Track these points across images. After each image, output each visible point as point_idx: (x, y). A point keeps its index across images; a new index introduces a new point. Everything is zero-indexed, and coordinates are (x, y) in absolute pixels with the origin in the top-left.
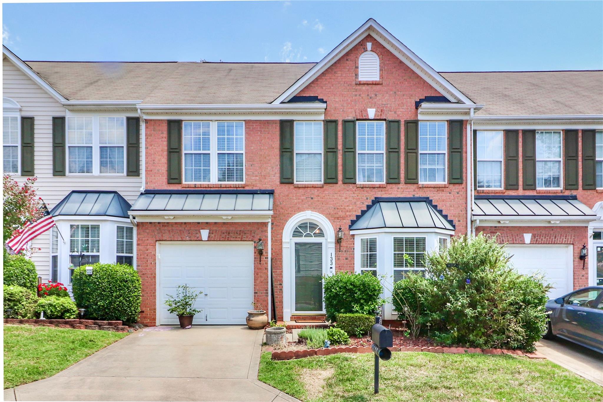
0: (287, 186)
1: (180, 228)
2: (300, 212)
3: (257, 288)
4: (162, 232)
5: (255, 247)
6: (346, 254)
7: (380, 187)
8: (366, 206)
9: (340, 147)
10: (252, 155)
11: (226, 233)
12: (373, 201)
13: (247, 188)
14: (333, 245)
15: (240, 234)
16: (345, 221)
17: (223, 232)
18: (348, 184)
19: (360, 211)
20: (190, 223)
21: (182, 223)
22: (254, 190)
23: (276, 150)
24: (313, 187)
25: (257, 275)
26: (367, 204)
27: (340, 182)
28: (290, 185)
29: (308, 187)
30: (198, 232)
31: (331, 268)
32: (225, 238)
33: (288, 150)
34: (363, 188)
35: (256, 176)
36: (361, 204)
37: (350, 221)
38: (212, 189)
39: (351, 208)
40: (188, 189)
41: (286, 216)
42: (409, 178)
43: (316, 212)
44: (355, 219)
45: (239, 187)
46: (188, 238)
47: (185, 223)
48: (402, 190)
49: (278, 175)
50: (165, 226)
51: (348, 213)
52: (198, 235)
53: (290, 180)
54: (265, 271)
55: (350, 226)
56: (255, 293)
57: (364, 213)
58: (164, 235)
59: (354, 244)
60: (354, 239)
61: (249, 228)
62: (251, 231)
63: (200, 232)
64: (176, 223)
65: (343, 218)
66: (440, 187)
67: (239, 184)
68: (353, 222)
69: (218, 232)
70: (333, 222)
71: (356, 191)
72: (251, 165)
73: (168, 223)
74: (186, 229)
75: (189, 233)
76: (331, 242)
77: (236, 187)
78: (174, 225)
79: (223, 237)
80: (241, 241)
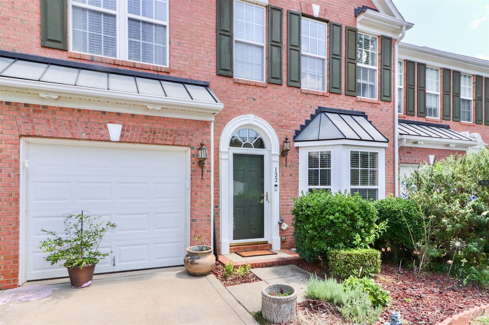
0: (225, 79)
1: (70, 118)
2: (240, 114)
3: (196, 213)
4: (32, 121)
5: (193, 156)
6: (291, 169)
7: (323, 96)
8: (310, 115)
9: (284, 42)
10: (180, 30)
11: (151, 132)
12: (316, 110)
13: (172, 75)
14: (277, 159)
15: (171, 135)
16: (289, 131)
17: (145, 130)
18: (293, 88)
19: (304, 121)
20: (89, 111)
21: (73, 109)
22: (183, 79)
23: (211, 30)
24: (255, 86)
25: (196, 194)
26: (311, 113)
27: (285, 85)
28: (229, 79)
29: (250, 85)
30: (103, 127)
31: (276, 186)
32: (149, 140)
33: (227, 34)
34: (307, 94)
35: (185, 60)
36: (306, 112)
37: (294, 132)
38: (120, 68)
39: (295, 116)
40: (79, 61)
41: (224, 118)
42: (349, 89)
43: (259, 116)
44: (299, 129)
45: (161, 72)
46: (84, 135)
47: (79, 110)
48: (343, 102)
49: (214, 64)
50: (40, 111)
51: (292, 122)
52: (102, 132)
53: (229, 73)
54: (206, 189)
55: (295, 137)
56: (193, 221)
57: (308, 122)
58: (36, 127)
59: (298, 158)
60: (298, 152)
61: (185, 127)
62: (188, 132)
63: (106, 127)
64: (61, 109)
65: (288, 127)
66: (374, 103)
67: (161, 68)
68: (298, 133)
69: (138, 129)
70: (277, 131)
71: (300, 97)
72: (179, 44)
73: (44, 107)
74: (82, 119)
75: (87, 127)
76: (276, 155)
77: (157, 71)
78: (58, 112)
79: (145, 138)
80: (173, 145)
